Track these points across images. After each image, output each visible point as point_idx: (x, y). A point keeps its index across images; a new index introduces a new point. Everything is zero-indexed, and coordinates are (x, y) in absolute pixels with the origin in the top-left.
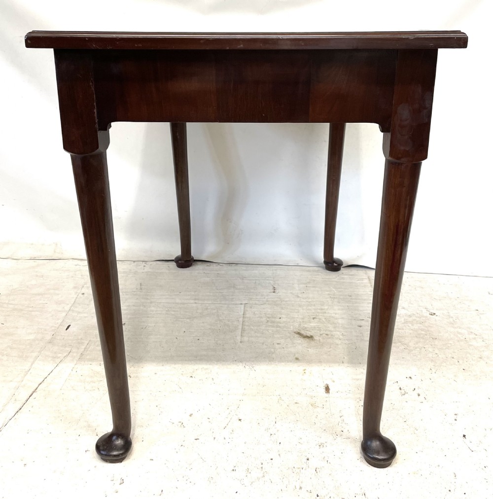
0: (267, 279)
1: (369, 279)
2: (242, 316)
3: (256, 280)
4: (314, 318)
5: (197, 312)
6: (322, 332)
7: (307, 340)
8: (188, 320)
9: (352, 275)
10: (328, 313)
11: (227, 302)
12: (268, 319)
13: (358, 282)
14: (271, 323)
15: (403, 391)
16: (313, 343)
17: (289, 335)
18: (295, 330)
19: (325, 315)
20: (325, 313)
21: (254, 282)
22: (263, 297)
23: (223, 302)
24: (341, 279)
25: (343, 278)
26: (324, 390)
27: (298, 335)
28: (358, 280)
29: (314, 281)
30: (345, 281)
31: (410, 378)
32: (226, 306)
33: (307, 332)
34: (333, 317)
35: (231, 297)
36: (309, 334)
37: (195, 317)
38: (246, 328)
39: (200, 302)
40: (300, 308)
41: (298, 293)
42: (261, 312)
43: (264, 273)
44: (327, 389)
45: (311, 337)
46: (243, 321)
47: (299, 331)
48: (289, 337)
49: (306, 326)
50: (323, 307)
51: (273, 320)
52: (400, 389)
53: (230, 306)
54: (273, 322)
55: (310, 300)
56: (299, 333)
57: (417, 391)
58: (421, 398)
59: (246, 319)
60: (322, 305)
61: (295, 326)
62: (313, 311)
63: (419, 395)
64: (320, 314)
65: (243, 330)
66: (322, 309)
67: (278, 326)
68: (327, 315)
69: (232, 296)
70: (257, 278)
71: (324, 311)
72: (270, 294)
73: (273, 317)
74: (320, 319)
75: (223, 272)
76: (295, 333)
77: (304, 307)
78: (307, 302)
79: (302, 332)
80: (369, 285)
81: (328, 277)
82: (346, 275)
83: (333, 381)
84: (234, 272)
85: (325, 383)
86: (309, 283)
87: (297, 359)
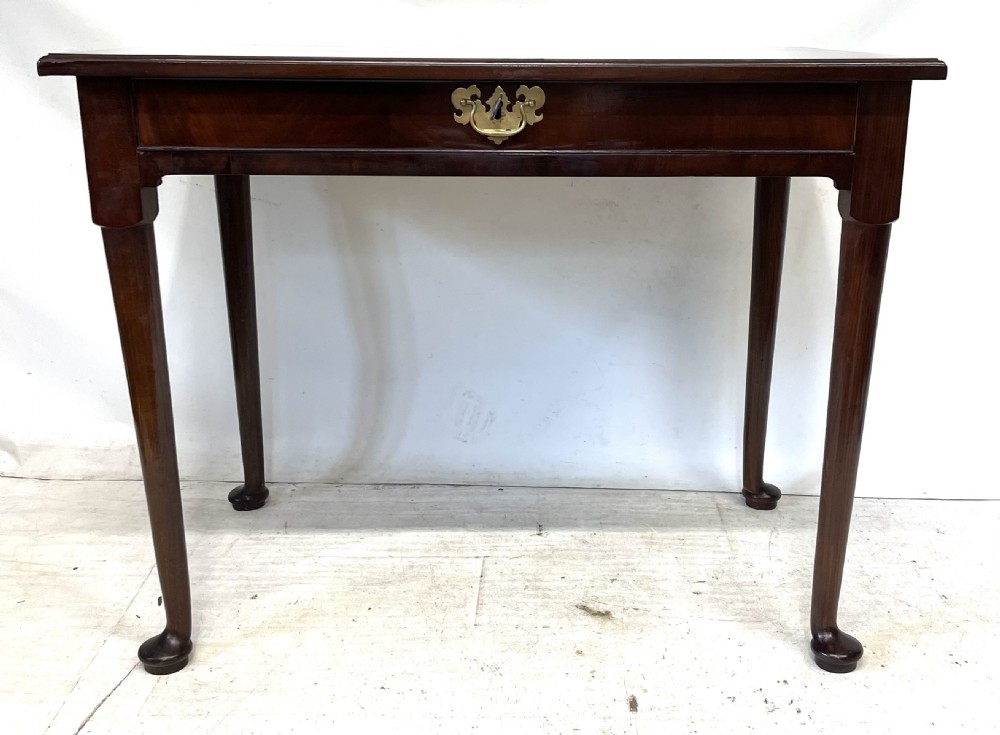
0: (528, 510)
1: (718, 508)
2: (479, 579)
3: (506, 512)
4: (612, 581)
5: (394, 573)
6: (626, 605)
7: (600, 619)
8: (377, 588)
9: (687, 501)
10: (640, 571)
11: (450, 554)
12: (527, 584)
13: (697, 513)
14: (533, 589)
15: (771, 707)
16: (609, 624)
17: (565, 610)
18: (577, 602)
19: (633, 573)
20: (635, 570)
21: (503, 515)
22: (518, 544)
23: (443, 554)
24: (666, 509)
25: (671, 507)
26: (627, 707)
27: (582, 611)
28: (698, 511)
29: (615, 512)
30: (674, 511)
31: (785, 682)
32: (448, 561)
33: (601, 605)
34: (648, 578)
35: (457, 545)
36: (602, 608)
37: (389, 582)
38: (486, 599)
39: (399, 554)
40: (586, 563)
41: (585, 536)
42: (513, 570)
43: (521, 499)
44: (633, 705)
45: (606, 615)
46: (480, 589)
47: (584, 604)
48: (567, 615)
49: (598, 594)
50: (630, 561)
51: (538, 584)
52: (766, 701)
53: (456, 561)
54: (538, 588)
55: (606, 548)
56: (584, 608)
57: (796, 705)
58: (803, 716)
59: (486, 585)
60: (629, 557)
61: (578, 596)
62: (613, 567)
63: (799, 712)
64: (625, 573)
65: (480, 604)
66: (628, 564)
67: (544, 596)
68: (637, 573)
69: (461, 543)
70: (508, 510)
71: (631, 567)
72: (533, 538)
73: (536, 580)
74: (624, 581)
75: (443, 499)
76: (577, 607)
77: (596, 562)
78: (601, 551)
79: (591, 606)
80: (718, 518)
81: (641, 506)
82: (675, 501)
83: (645, 691)
84: (465, 499)
85: (630, 694)
86: (606, 516)
87: (579, 653)
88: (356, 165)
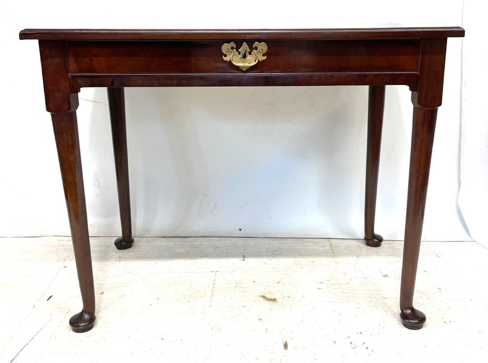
0: (238, 248)
1: (331, 246)
2: (213, 283)
3: (228, 249)
4: (278, 283)
5: (171, 280)
6: (284, 295)
7: (271, 302)
8: (162, 288)
9: (316, 243)
10: (292, 278)
11: (199, 270)
12: (236, 285)
13: (321, 249)
14: (239, 288)
15: (353, 346)
16: (275, 305)
17: (254, 298)
18: (260, 294)
19: (289, 279)
21: (226, 251)
22: (233, 265)
23: (195, 271)
24: (306, 247)
25: (308, 246)
26: (283, 347)
27: (263, 299)
28: (321, 247)
29: (281, 249)
30: (309, 248)
31: (361, 333)
32: (198, 274)
33: (272, 295)
34: (295, 281)
36: (273, 297)
38: (216, 293)
39: (174, 271)
40: (266, 274)
41: (265, 261)
42: (230, 278)
43: (235, 243)
44: (286, 346)
45: (274, 300)
46: (213, 287)
47: (264, 295)
48: (255, 301)
49: (271, 290)
50: (287, 273)
51: (241, 285)
52: (351, 343)
53: (202, 274)
54: (241, 287)
55: (276, 267)
56: (264, 297)
57: (365, 345)
58: (369, 351)
59: (216, 286)
60: (287, 270)
61: (261, 291)
62: (278, 276)
63: (367, 348)
64: (284, 279)
65: (212, 295)
66: (286, 275)
67: (244, 291)
69: (205, 265)
70: (229, 248)
71: (288, 276)
72: (240, 262)
73: (241, 283)
74: (284, 283)
75: (197, 243)
76: (260, 296)
77: (270, 273)
78: (273, 268)
79: (267, 296)
80: (331, 251)
81: (294, 245)
82: (310, 242)
83: (292, 339)
84: (208, 243)
85: (284, 340)
86: (277, 251)
87: (260, 319)
88: (175, 82)
